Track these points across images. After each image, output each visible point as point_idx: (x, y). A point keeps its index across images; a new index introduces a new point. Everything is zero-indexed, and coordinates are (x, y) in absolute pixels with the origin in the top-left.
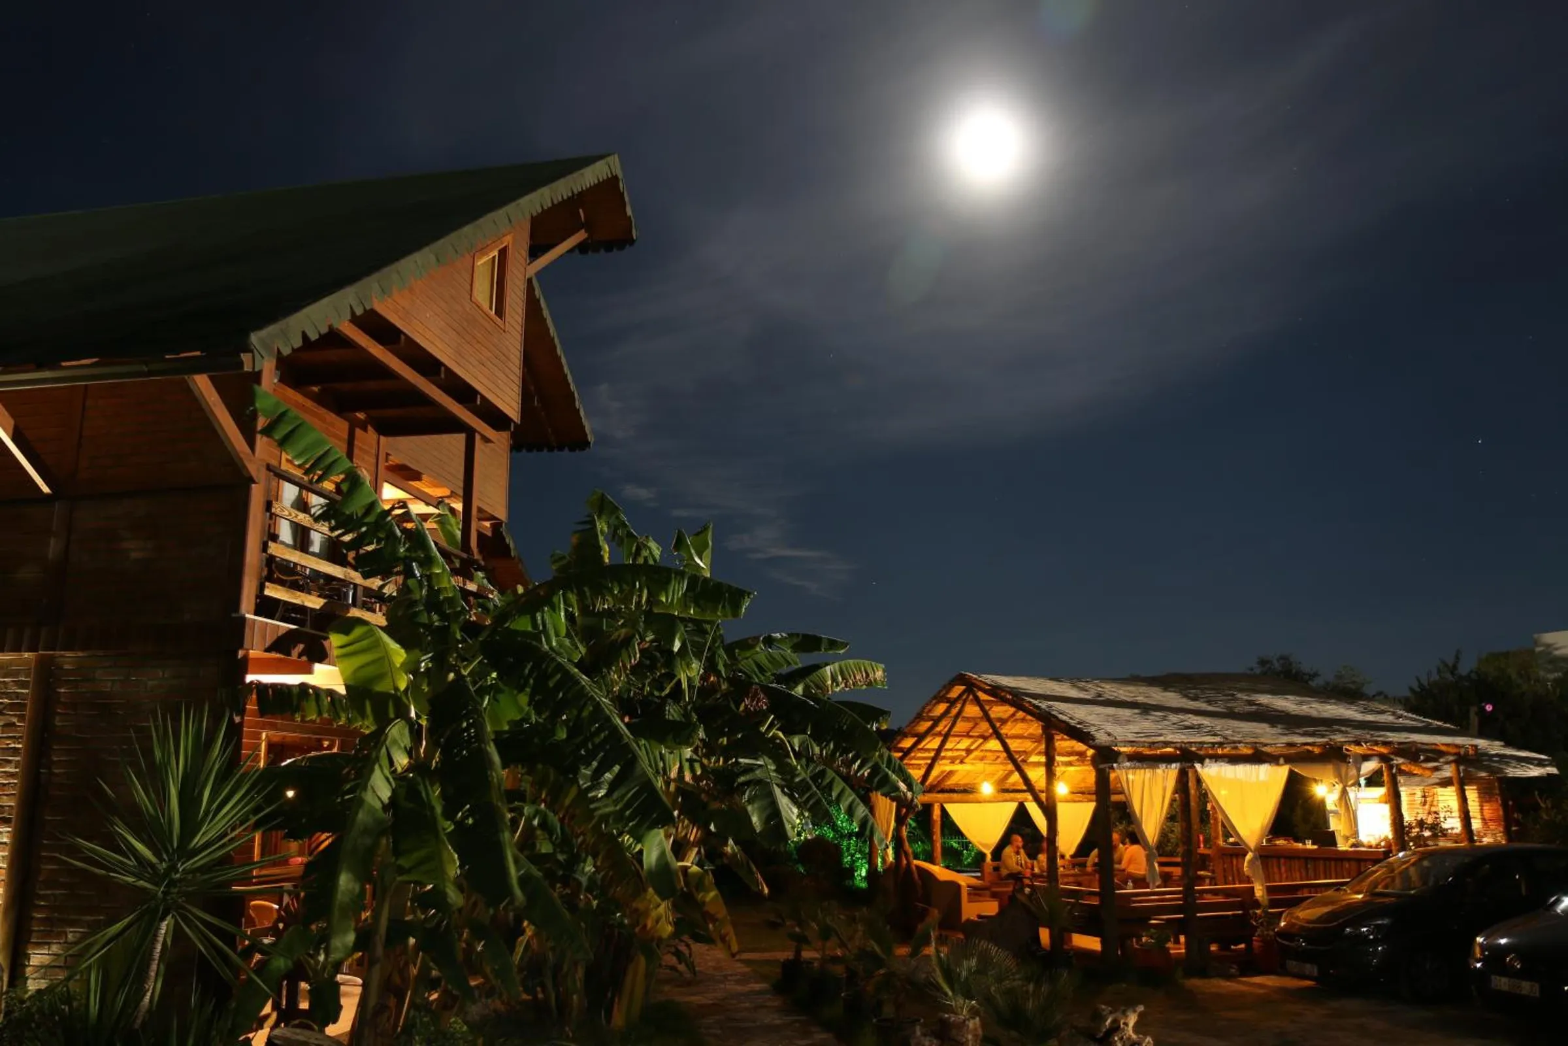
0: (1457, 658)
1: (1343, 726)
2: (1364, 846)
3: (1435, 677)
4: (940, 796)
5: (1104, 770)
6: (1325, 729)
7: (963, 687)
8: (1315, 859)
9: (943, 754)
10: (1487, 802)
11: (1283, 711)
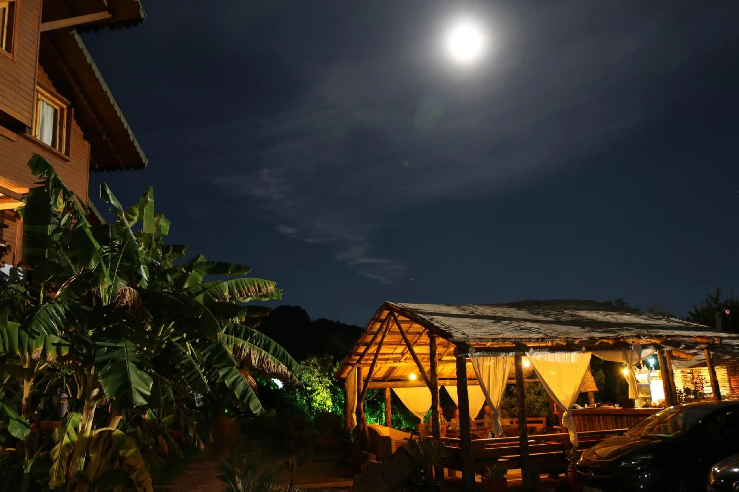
0: (718, 293)
1: (630, 327)
2: (651, 406)
3: (705, 305)
4: (390, 383)
5: (461, 358)
6: (617, 328)
7: (388, 312)
8: (622, 416)
9: (380, 357)
10: (733, 376)
11: (593, 320)
